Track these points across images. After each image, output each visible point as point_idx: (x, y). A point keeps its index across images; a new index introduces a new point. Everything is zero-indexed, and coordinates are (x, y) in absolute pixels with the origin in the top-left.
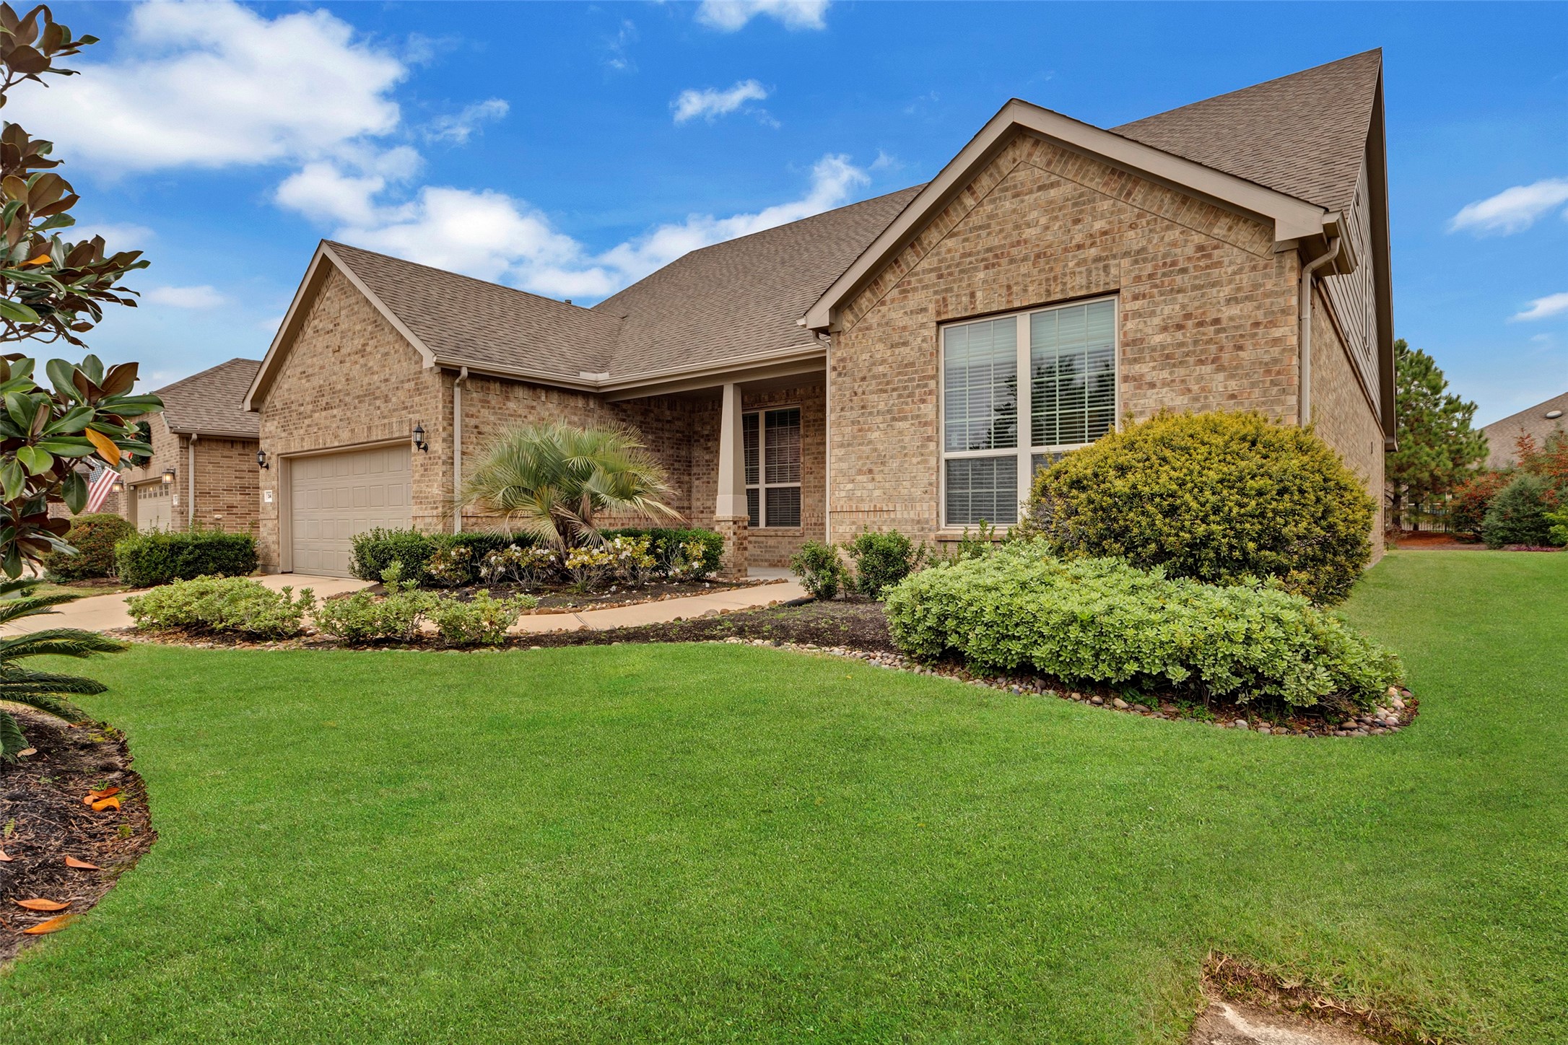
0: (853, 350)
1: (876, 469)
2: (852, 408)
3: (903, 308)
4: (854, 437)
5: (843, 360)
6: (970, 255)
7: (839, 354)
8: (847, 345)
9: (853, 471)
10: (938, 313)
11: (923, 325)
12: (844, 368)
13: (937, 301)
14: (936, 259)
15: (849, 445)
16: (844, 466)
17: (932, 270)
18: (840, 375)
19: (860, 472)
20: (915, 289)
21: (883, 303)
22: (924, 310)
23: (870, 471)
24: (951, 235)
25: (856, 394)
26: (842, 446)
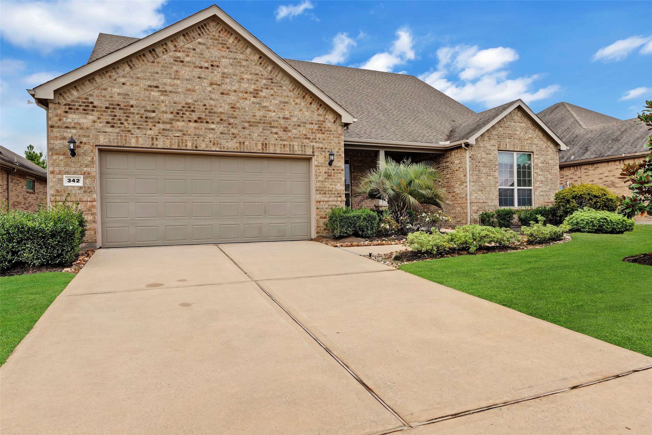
0: (476, 153)
1: (483, 190)
2: (476, 171)
3: (489, 143)
4: (477, 180)
5: (473, 155)
6: (505, 134)
7: (472, 153)
8: (474, 150)
9: (477, 190)
10: (498, 147)
11: (494, 150)
12: (473, 158)
13: (498, 144)
14: (497, 132)
15: (476, 182)
16: (474, 188)
17: (496, 135)
18: (472, 159)
19: (479, 191)
20: (492, 139)
21: (484, 141)
22: (495, 146)
23: (482, 190)
24: (501, 127)
25: (477, 166)
26: (473, 182)
